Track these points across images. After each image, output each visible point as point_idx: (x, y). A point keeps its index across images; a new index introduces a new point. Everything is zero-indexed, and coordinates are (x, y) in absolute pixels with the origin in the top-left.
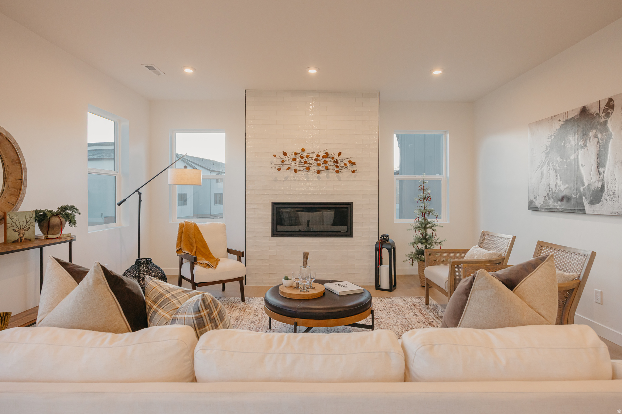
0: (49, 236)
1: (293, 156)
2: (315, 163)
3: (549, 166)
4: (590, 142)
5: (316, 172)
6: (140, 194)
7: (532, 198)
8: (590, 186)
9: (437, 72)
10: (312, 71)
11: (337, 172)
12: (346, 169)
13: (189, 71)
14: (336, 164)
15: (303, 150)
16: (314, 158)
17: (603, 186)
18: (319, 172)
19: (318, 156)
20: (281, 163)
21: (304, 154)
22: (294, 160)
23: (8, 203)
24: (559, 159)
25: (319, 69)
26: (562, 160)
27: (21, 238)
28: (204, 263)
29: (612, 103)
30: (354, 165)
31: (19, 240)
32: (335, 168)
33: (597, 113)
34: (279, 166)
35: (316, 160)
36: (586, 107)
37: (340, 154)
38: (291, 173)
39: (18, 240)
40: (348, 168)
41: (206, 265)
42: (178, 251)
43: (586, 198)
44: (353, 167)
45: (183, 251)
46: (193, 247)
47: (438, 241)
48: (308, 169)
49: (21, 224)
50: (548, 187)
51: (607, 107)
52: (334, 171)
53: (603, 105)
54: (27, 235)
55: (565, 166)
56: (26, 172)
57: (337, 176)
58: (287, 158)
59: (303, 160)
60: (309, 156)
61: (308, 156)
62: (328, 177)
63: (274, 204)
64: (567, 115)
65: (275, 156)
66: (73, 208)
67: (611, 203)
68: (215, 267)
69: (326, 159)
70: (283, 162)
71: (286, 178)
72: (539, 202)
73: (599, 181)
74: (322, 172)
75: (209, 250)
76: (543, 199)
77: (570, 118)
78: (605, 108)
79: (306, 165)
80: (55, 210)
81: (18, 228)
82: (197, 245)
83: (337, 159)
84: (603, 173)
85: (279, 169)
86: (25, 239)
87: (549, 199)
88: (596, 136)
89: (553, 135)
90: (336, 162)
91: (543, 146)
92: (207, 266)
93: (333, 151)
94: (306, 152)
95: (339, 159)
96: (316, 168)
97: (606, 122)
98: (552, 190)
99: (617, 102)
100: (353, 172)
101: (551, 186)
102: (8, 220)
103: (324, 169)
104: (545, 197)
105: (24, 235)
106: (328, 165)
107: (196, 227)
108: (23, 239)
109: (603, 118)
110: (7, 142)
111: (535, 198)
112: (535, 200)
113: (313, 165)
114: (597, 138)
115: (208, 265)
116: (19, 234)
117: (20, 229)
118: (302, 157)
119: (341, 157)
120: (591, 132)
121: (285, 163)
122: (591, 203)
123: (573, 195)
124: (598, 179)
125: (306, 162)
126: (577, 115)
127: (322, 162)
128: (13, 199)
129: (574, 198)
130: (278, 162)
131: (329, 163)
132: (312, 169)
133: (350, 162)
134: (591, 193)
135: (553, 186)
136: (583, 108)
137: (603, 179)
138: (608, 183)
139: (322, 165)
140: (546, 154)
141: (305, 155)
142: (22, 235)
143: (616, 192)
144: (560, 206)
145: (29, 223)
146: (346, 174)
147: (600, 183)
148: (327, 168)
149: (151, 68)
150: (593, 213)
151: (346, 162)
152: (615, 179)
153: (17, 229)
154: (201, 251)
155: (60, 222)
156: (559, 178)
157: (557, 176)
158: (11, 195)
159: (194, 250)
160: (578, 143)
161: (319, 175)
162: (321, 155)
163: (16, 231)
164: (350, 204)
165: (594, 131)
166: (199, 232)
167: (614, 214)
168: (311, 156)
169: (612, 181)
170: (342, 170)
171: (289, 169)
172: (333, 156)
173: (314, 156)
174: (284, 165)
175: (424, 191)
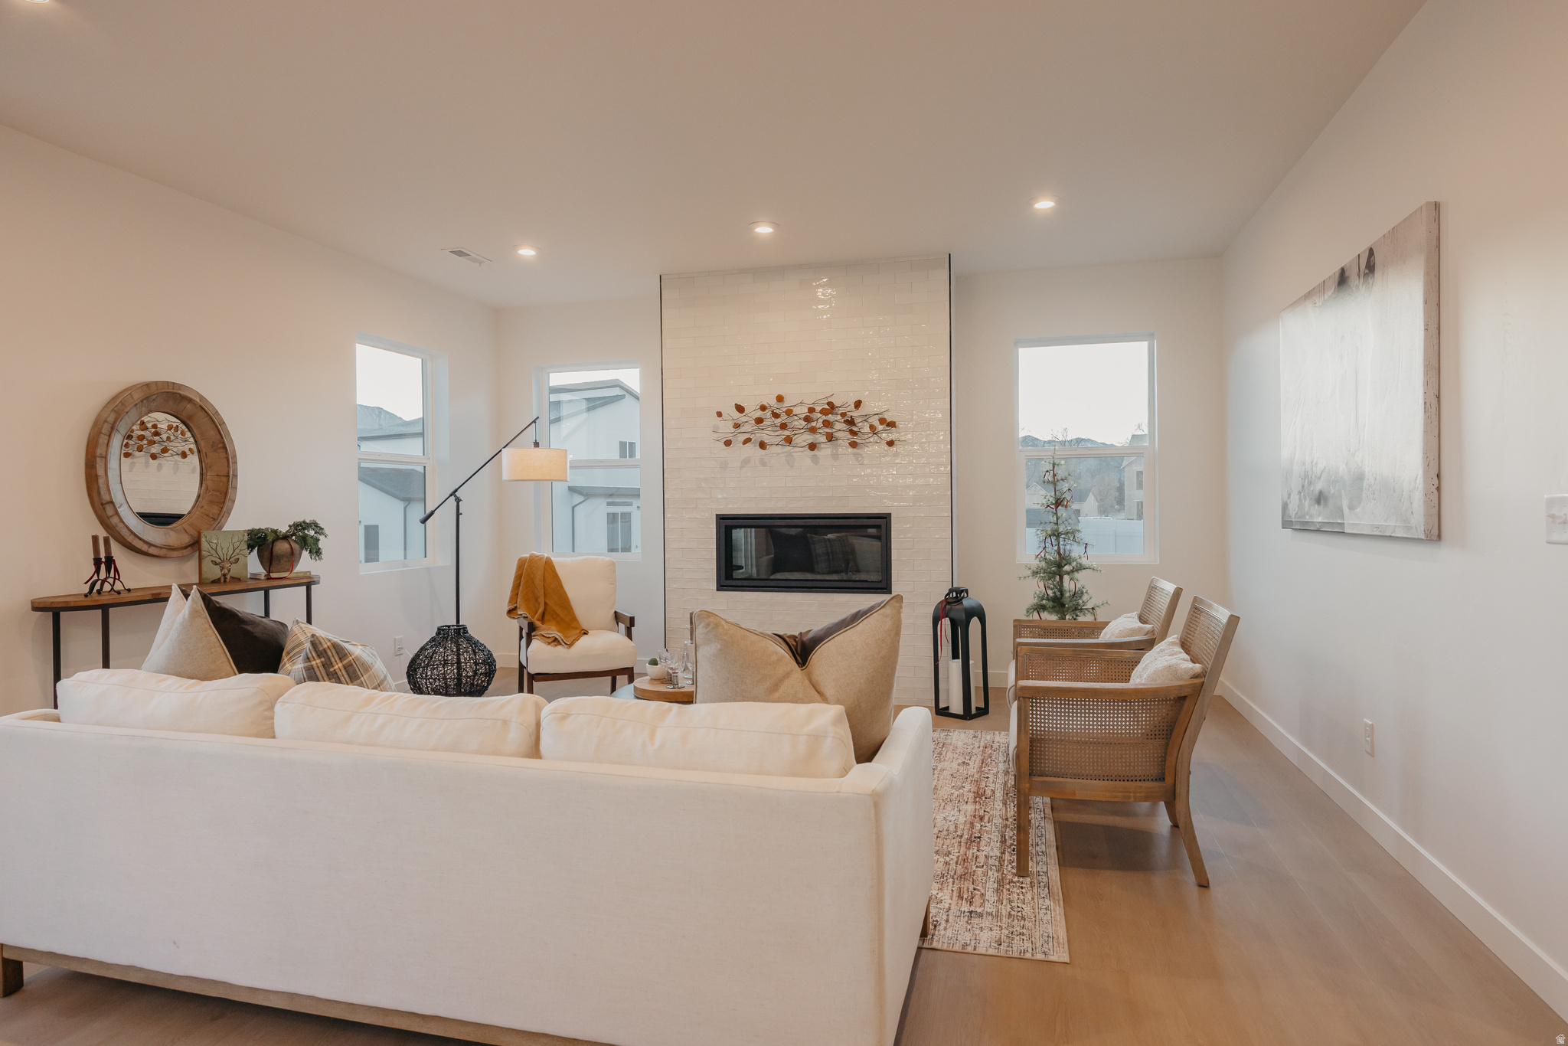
0: (273, 575)
1: (759, 414)
2: (805, 427)
5: (808, 446)
6: (458, 500)
7: (1285, 498)
8: (1350, 465)
9: (1044, 205)
10: (764, 230)
11: (853, 445)
12: (874, 438)
13: (527, 252)
14: (851, 428)
15: (780, 399)
16: (803, 417)
18: (812, 447)
19: (811, 410)
20: (733, 430)
21: (782, 408)
22: (759, 421)
23: (205, 517)
25: (775, 224)
27: (224, 575)
28: (550, 636)
29: (1372, 261)
30: (892, 429)
31: (222, 580)
32: (850, 436)
34: (729, 437)
35: (807, 419)
36: (1345, 269)
37: (858, 404)
38: (752, 450)
39: (219, 579)
40: (880, 435)
41: (553, 639)
42: (510, 612)
44: (890, 434)
45: (519, 613)
46: (539, 604)
47: (1089, 606)
48: (789, 440)
49: (225, 551)
50: (1303, 467)
52: (846, 443)
53: (1363, 265)
54: (235, 571)
56: (236, 463)
57: (854, 454)
58: (745, 419)
59: (778, 421)
60: (791, 411)
61: (789, 412)
62: (835, 456)
63: (721, 519)
65: (719, 414)
66: (314, 525)
68: (570, 645)
69: (830, 417)
70: (737, 426)
71: (746, 462)
72: (1293, 507)
74: (823, 445)
75: (573, 614)
76: (1298, 499)
77: (1327, 297)
78: (1366, 271)
79: (786, 433)
80: (284, 529)
81: (220, 559)
82: (547, 602)
83: (851, 417)
85: (728, 443)
86: (232, 577)
87: (1305, 497)
90: (851, 422)
92: (553, 641)
93: (844, 399)
94: (787, 403)
95: (860, 416)
96: (809, 438)
98: (1308, 476)
99: (1378, 256)
100: (891, 443)
101: (1306, 465)
102: (205, 545)
103: (823, 439)
104: (1300, 492)
105: (229, 571)
106: (834, 430)
107: (549, 565)
108: (228, 577)
110: (201, 414)
111: (1289, 496)
112: (1288, 502)
113: (802, 431)
115: (556, 640)
116: (222, 568)
117: (223, 561)
118: (776, 415)
119: (862, 411)
121: (742, 429)
123: (1331, 488)
125: (784, 426)
126: (1335, 289)
127: (820, 424)
128: (215, 510)
129: (1332, 495)
130: (727, 428)
131: (838, 426)
132: (797, 440)
133: (882, 421)
135: (1308, 466)
136: (1341, 273)
139: (821, 431)
141: (784, 410)
142: (226, 571)
144: (1317, 517)
145: (237, 551)
146: (874, 449)
148: (830, 438)
149: (460, 253)
150: (1353, 532)
153: (218, 561)
154: (556, 613)
155: (290, 550)
158: (211, 502)
159: (541, 610)
161: (816, 452)
162: (818, 409)
163: (216, 564)
164: (886, 517)
166: (556, 576)
167: (1376, 533)
168: (796, 411)
170: (867, 441)
171: (747, 441)
172: (841, 410)
173: (802, 411)
174: (741, 433)
175: (1055, 485)
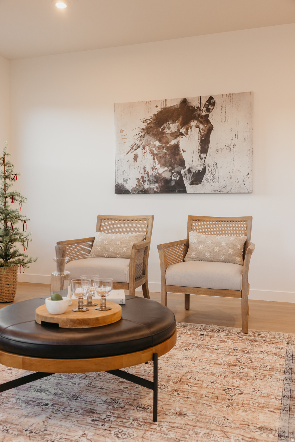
3: (144, 149)
4: (191, 131)
7: (121, 181)
8: (191, 169)
17: (204, 170)
24: (157, 143)
26: (160, 144)
29: (212, 101)
33: (198, 107)
36: (187, 99)
43: (187, 179)
50: (143, 170)
51: (208, 104)
53: (204, 101)
55: (164, 151)
64: (166, 103)
67: (212, 183)
72: (130, 185)
73: (200, 165)
76: (136, 182)
77: (169, 106)
78: (206, 103)
84: (204, 159)
87: (144, 181)
88: (197, 126)
89: (149, 120)
91: (136, 129)
97: (207, 116)
98: (148, 173)
99: (217, 101)
101: (146, 169)
104: (138, 179)
109: (204, 112)
111: (125, 181)
112: (124, 184)
114: (198, 129)
120: (192, 122)
122: (192, 183)
123: (173, 177)
124: (199, 163)
126: (177, 105)
129: (174, 180)
134: (192, 175)
135: (149, 169)
136: (183, 100)
137: (204, 164)
138: (209, 166)
140: (140, 137)
143: (216, 175)
144: (157, 188)
147: (202, 167)
150: (195, 193)
152: (215, 163)
156: (157, 162)
157: (154, 159)
160: (179, 130)
165: (196, 122)
167: (215, 192)
169: (213, 165)
175: (5, 166)
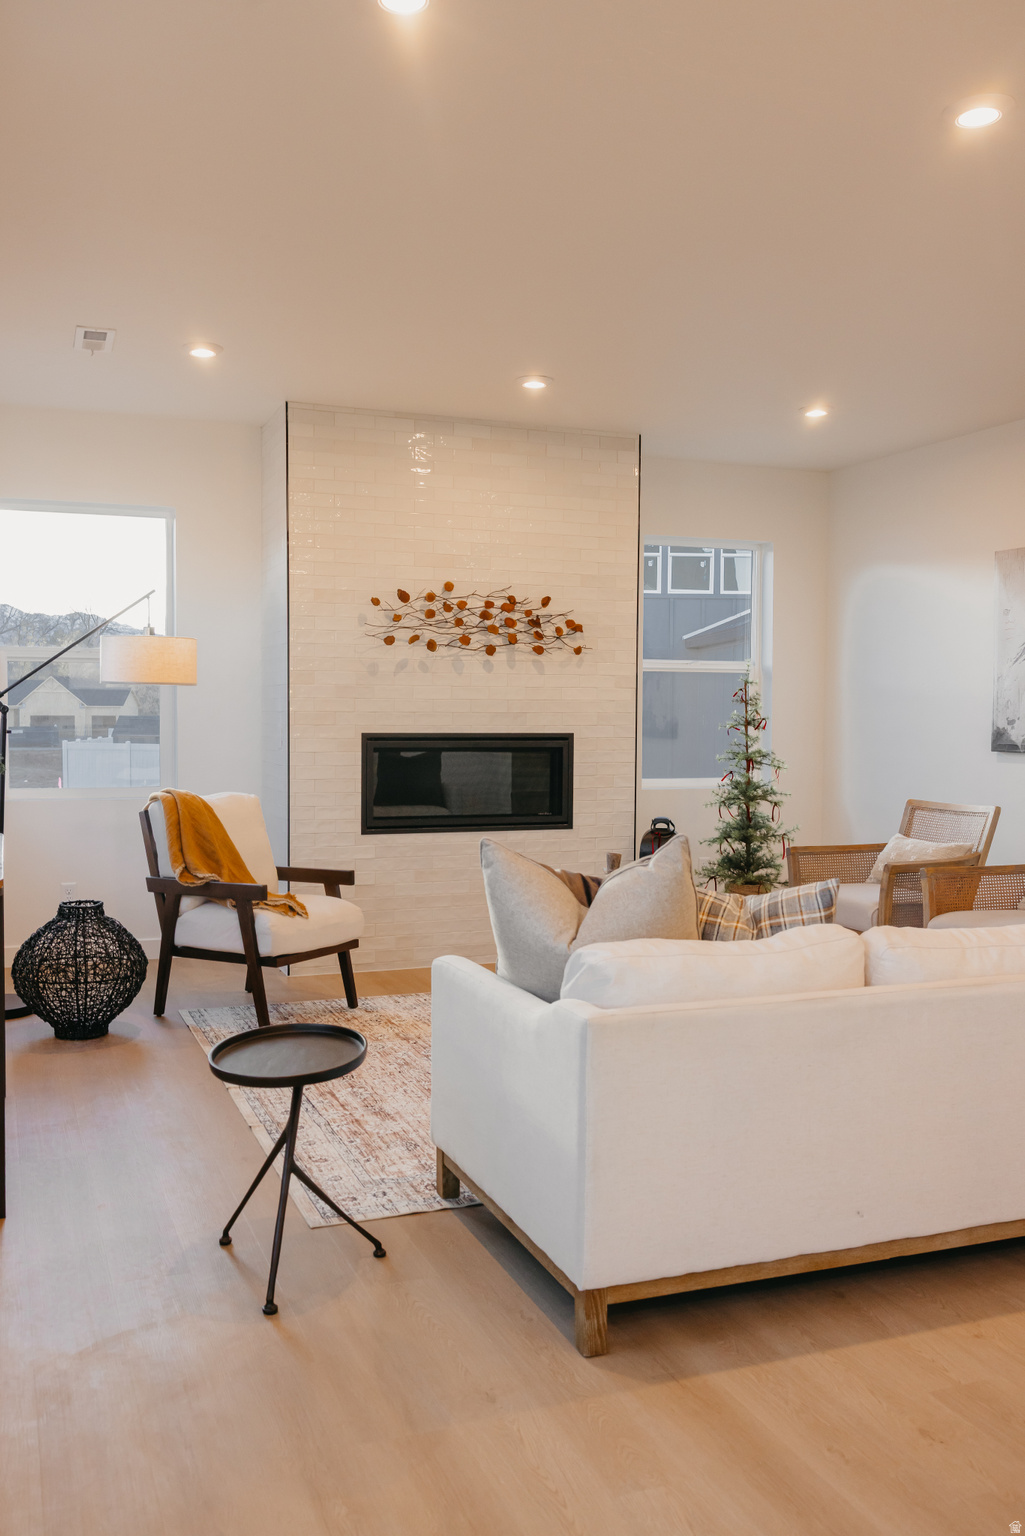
1: (426, 604)
2: (482, 625)
5: (484, 649)
6: (5, 710)
7: (1003, 724)
9: (816, 413)
10: (534, 385)
11: (539, 650)
12: (558, 643)
13: (203, 353)
14: (535, 629)
16: (478, 612)
18: (491, 650)
19: (489, 605)
20: (392, 622)
21: (453, 598)
22: (429, 613)
25: (551, 381)
30: (578, 634)
32: (532, 639)
34: (387, 632)
35: (485, 616)
37: (546, 602)
38: (420, 649)
40: (566, 641)
41: (285, 908)
44: (574, 639)
48: (465, 640)
52: (529, 648)
57: (534, 661)
58: (407, 610)
59: (448, 615)
60: (466, 604)
61: (462, 606)
62: (511, 662)
63: (368, 739)
65: (376, 602)
69: (511, 615)
70: (398, 618)
71: (402, 666)
72: (1019, 734)
74: (499, 649)
79: (459, 631)
83: (537, 616)
85: (389, 641)
90: (535, 623)
92: (288, 911)
93: (529, 595)
94: (457, 593)
95: (544, 616)
96: (484, 639)
100: (577, 651)
103: (504, 641)
106: (514, 631)
107: (204, 806)
111: (1011, 722)
112: (1009, 728)
113: (475, 630)
115: (289, 908)
118: (447, 608)
119: (547, 610)
121: (402, 623)
125: (459, 622)
127: (499, 622)
130: (379, 619)
131: (520, 626)
132: (473, 640)
133: (568, 623)
139: (498, 630)
141: (455, 601)
146: (557, 656)
148: (511, 640)
151: (561, 623)
161: (492, 657)
162: (499, 603)
164: (568, 739)
168: (470, 603)
170: (550, 646)
171: (414, 639)
172: (527, 608)
173: (477, 604)
174: (400, 627)
175: (747, 704)
